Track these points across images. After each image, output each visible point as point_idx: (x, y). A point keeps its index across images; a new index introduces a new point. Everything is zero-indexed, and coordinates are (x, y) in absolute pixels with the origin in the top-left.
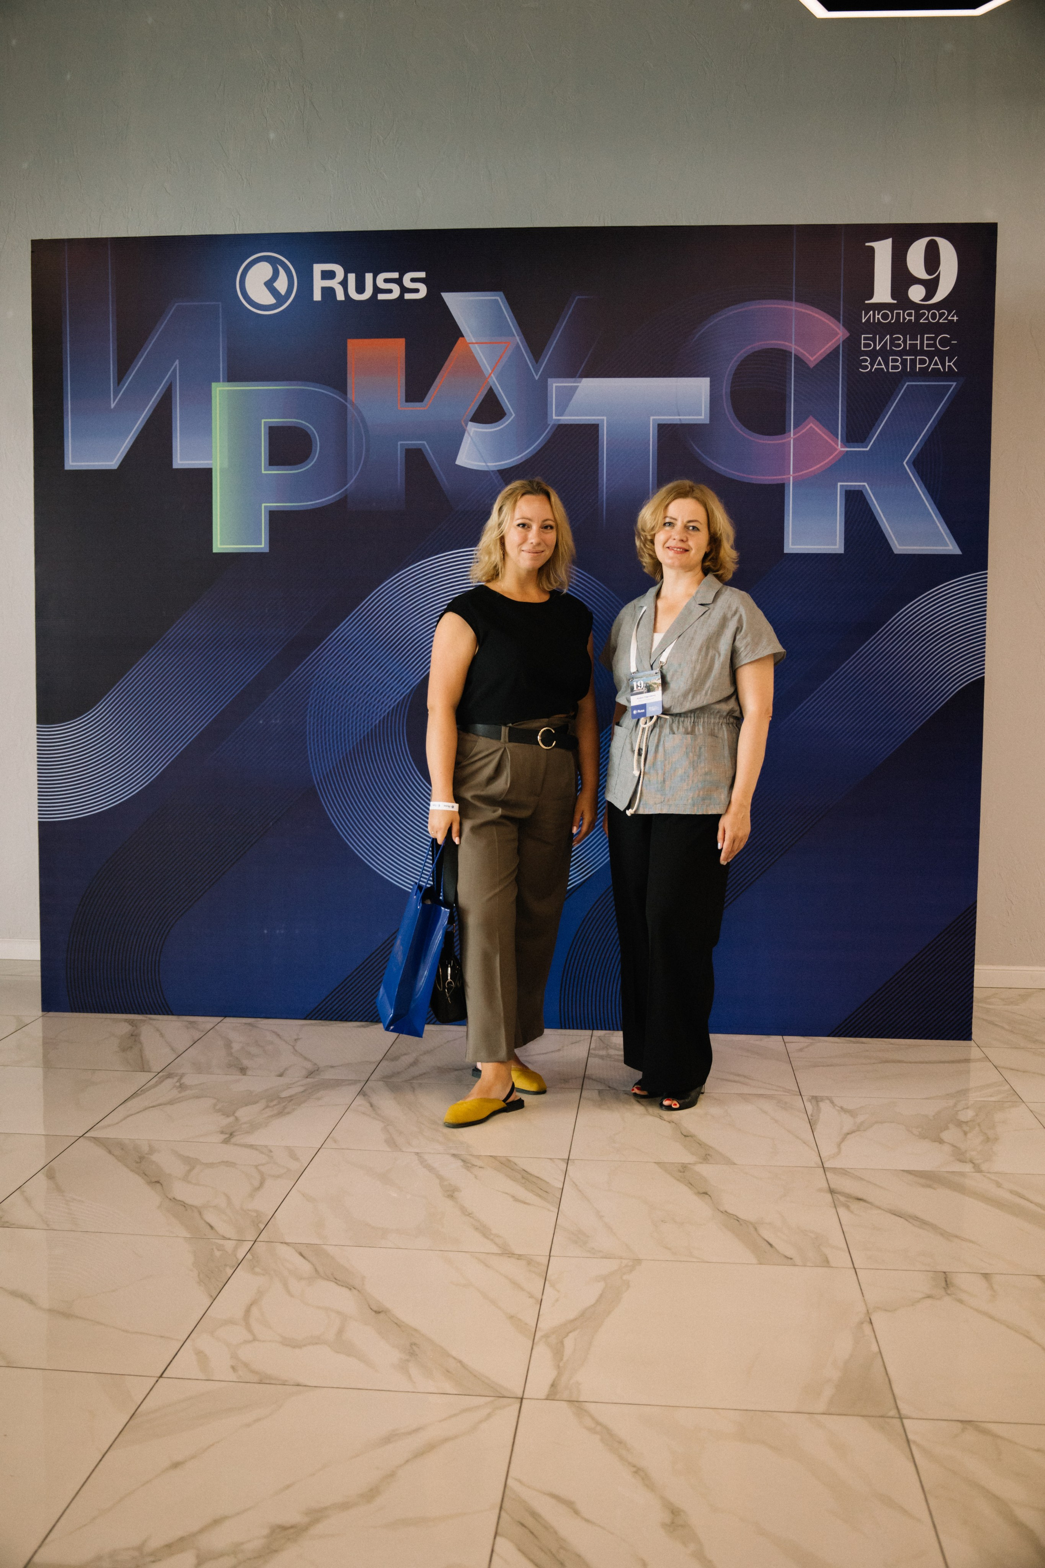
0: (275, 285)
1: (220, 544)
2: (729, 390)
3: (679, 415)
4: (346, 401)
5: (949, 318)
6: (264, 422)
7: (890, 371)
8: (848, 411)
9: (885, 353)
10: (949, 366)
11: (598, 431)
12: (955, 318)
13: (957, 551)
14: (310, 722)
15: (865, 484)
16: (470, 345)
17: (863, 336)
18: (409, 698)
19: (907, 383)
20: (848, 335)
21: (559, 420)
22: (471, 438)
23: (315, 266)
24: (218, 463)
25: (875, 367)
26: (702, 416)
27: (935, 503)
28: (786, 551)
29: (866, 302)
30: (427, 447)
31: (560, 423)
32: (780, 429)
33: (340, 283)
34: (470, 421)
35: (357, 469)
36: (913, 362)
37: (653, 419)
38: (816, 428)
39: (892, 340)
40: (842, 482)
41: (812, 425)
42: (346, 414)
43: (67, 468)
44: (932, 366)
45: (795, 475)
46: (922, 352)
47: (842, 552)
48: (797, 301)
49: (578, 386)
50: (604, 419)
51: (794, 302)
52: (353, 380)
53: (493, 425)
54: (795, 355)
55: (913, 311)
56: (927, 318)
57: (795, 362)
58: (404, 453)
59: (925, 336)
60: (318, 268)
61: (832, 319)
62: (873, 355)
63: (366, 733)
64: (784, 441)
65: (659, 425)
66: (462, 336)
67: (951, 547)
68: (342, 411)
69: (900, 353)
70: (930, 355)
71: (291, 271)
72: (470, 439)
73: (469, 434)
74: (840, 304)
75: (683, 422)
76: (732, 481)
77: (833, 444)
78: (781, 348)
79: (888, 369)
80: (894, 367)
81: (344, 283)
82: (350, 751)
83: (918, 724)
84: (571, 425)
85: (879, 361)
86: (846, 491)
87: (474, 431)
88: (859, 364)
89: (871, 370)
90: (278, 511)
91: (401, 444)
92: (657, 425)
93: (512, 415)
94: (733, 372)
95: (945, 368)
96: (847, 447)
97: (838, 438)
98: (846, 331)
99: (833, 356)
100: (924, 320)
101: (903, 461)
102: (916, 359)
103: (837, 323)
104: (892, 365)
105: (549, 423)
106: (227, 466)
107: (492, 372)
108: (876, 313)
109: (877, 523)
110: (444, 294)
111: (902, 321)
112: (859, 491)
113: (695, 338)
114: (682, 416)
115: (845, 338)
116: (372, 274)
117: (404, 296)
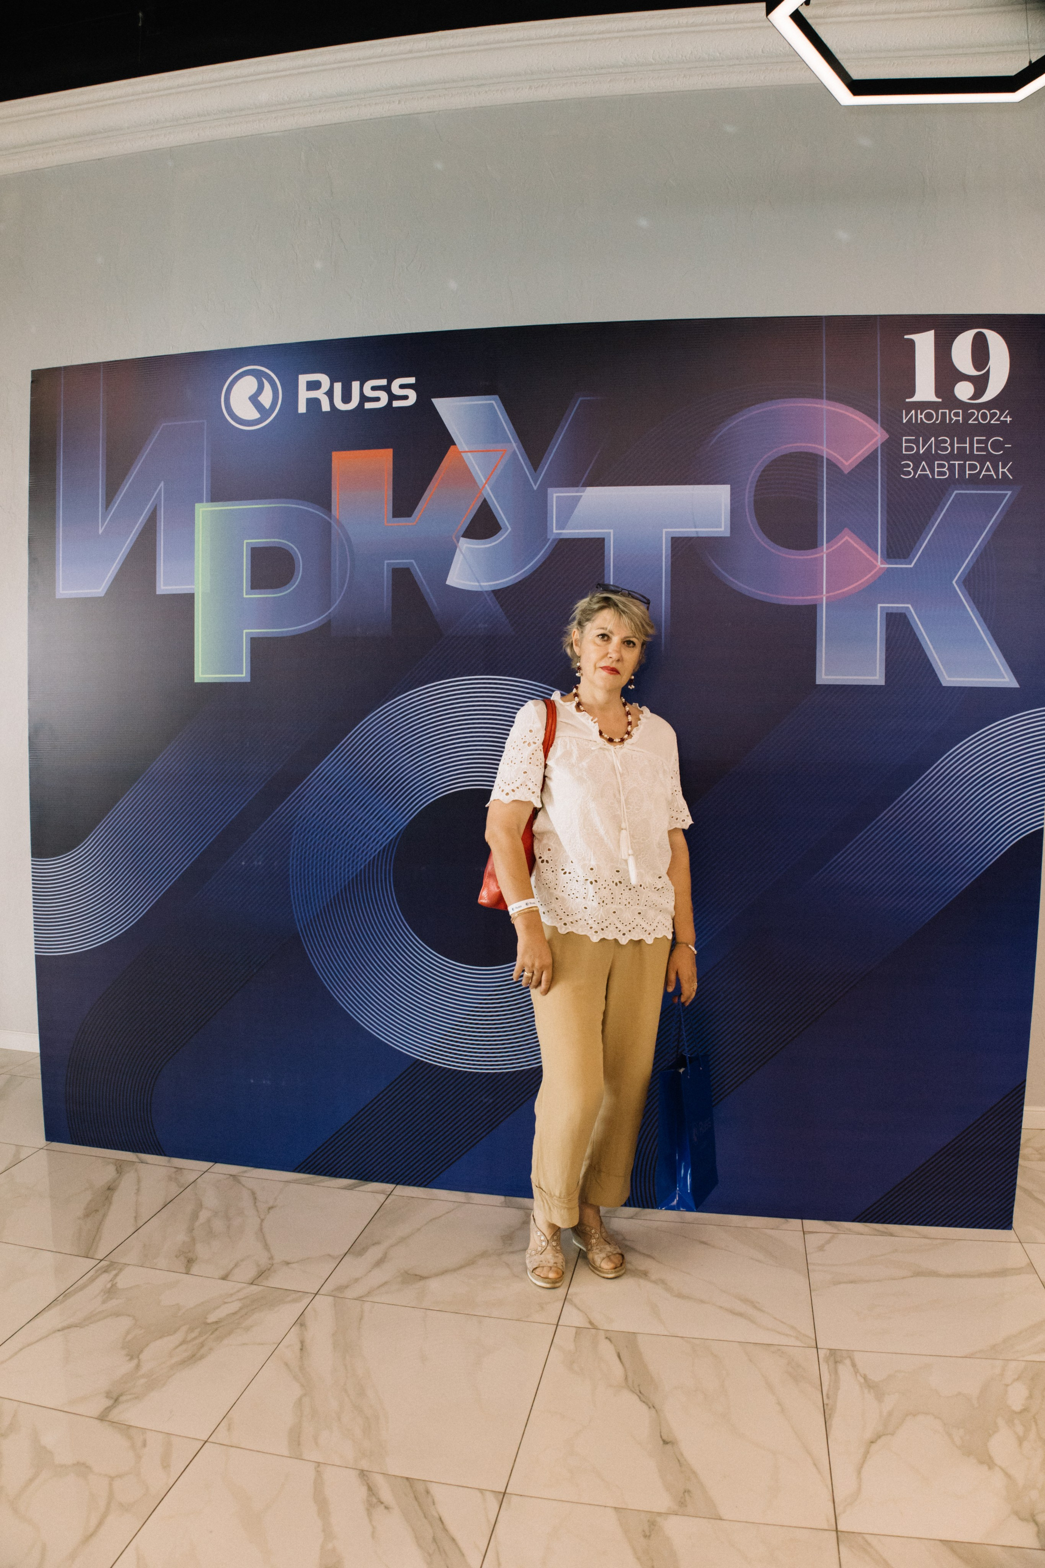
0: (260, 398)
1: (202, 674)
2: (752, 499)
3: (695, 528)
4: (330, 518)
5: (1002, 419)
6: (247, 543)
7: (936, 477)
8: (888, 522)
9: (930, 458)
10: (1003, 472)
11: (604, 545)
12: (1009, 419)
13: (1015, 684)
14: (293, 865)
15: (909, 606)
16: (463, 454)
17: (904, 438)
18: (395, 842)
19: (957, 492)
20: (887, 436)
21: (561, 533)
22: (463, 555)
23: (301, 377)
24: (200, 589)
25: (919, 472)
27: (989, 627)
28: (818, 682)
29: (907, 400)
30: (415, 564)
31: (561, 537)
32: (809, 541)
33: (326, 393)
34: (464, 536)
35: (342, 591)
36: (962, 468)
37: (666, 532)
38: (851, 542)
39: (938, 443)
40: (884, 603)
41: (847, 538)
42: (330, 533)
43: (58, 596)
44: (983, 473)
45: (828, 595)
47: (882, 683)
48: (828, 398)
49: (581, 496)
50: (610, 533)
51: (825, 400)
52: (337, 496)
53: (488, 540)
54: (827, 459)
55: (961, 411)
56: (977, 419)
57: (827, 468)
58: (391, 573)
59: (975, 438)
60: (303, 379)
61: (870, 420)
62: (916, 459)
63: (351, 878)
64: (816, 556)
65: (672, 538)
66: (453, 443)
67: (1007, 679)
68: (327, 528)
69: (947, 458)
70: (982, 460)
71: (276, 383)
72: (461, 556)
73: (461, 550)
74: (877, 403)
75: (700, 535)
76: (755, 601)
77: (872, 558)
78: (811, 451)
79: (933, 475)
80: (941, 473)
81: (330, 394)
82: (334, 897)
83: (967, 882)
84: (574, 539)
85: (923, 466)
86: (887, 614)
87: (467, 547)
88: (901, 469)
89: (914, 476)
90: (259, 638)
91: (388, 564)
92: (670, 539)
93: (508, 529)
94: (757, 479)
95: (997, 475)
96: (889, 564)
97: (877, 553)
98: (885, 433)
99: (871, 459)
100: (973, 421)
101: (952, 580)
102: (965, 464)
103: (874, 423)
104: (938, 471)
105: (549, 537)
106: (209, 590)
107: (486, 483)
108: (918, 413)
109: (923, 651)
110: (434, 400)
111: (948, 422)
112: (902, 613)
113: (713, 442)
114: (698, 528)
115: (884, 440)
116: (358, 383)
117: (392, 404)
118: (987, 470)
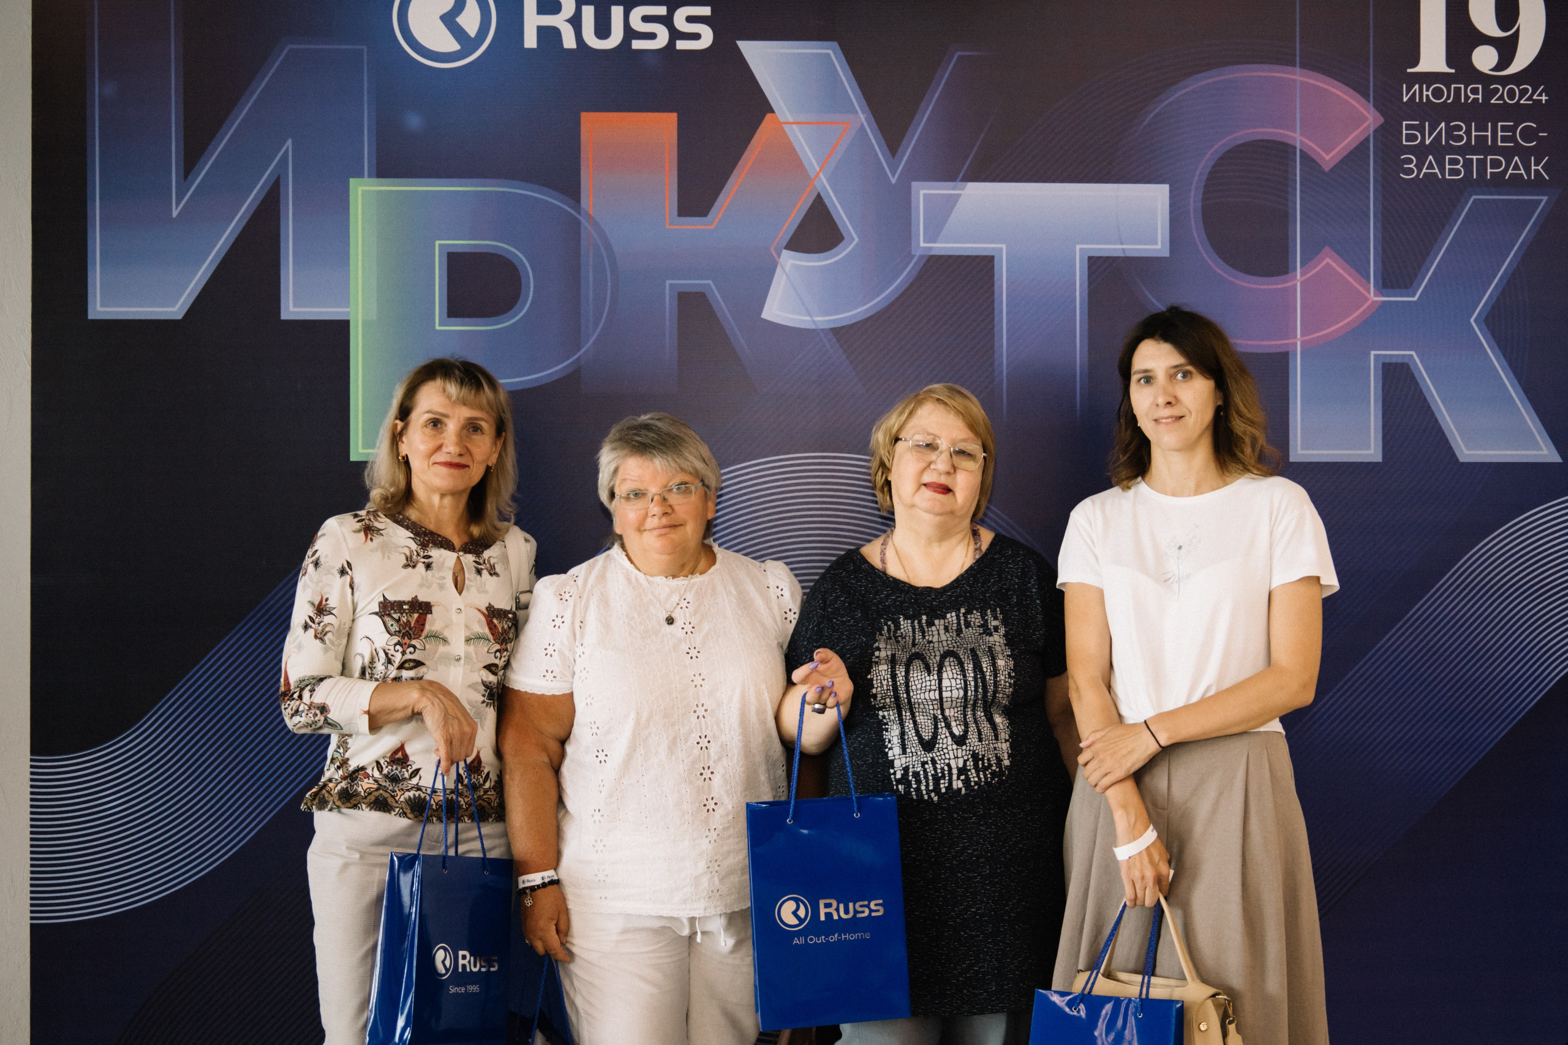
0: (460, 20)
1: (362, 447)
2: (1200, 204)
3: (1122, 244)
4: (579, 213)
5: (1535, 97)
6: (441, 245)
7: (1447, 177)
8: (1383, 238)
9: (1438, 150)
10: (1537, 171)
11: (993, 267)
12: (1544, 98)
13: (1556, 458)
15: (1412, 354)
16: (784, 125)
17: (1404, 123)
19: (1474, 197)
20: (1381, 120)
21: (930, 248)
22: (788, 277)
24: (360, 313)
25: (1424, 170)
26: (1158, 245)
27: (1519, 382)
28: (1292, 459)
29: (1409, 70)
30: (714, 288)
31: (931, 254)
32: (1280, 266)
33: (566, 21)
34: (787, 247)
35: (596, 325)
36: (1482, 164)
37: (1081, 250)
38: (1334, 265)
39: (1450, 130)
40: (1379, 350)
41: (1329, 261)
42: (578, 233)
43: (91, 316)
44: (1510, 171)
45: (1303, 338)
47: (1379, 458)
48: (1303, 66)
49: (960, 195)
50: (1001, 249)
51: (1298, 69)
52: (590, 179)
53: (822, 254)
54: (1301, 150)
55: (1480, 86)
56: (1501, 98)
57: (1301, 164)
58: (675, 299)
59: (1500, 124)
61: (1358, 96)
62: (1421, 152)
64: (1285, 285)
65: (1090, 258)
66: (772, 111)
67: (1545, 452)
68: (573, 228)
69: (1460, 151)
70: (1508, 154)
72: (785, 277)
73: (784, 271)
74: (1368, 74)
75: (1129, 254)
77: (1361, 289)
78: (1279, 139)
79: (1443, 175)
80: (1453, 172)
83: (1503, 730)
84: (951, 257)
85: (1430, 160)
86: (1384, 364)
87: (790, 264)
88: (1399, 165)
89: (1418, 175)
91: (671, 285)
92: (1087, 258)
93: (853, 239)
94: (1205, 177)
95: (1529, 175)
96: (1383, 296)
97: (1370, 283)
98: (1378, 114)
99: (1359, 152)
100: (1496, 100)
101: (1471, 317)
102: (1485, 159)
103: (1363, 100)
104: (1449, 169)
105: (913, 253)
106: (375, 318)
107: (820, 171)
108: (1423, 88)
109: (1433, 414)
110: (741, 44)
111: (1463, 101)
112: (1403, 364)
113: (1146, 123)
114: (1125, 244)
115: (1378, 125)
116: (621, 8)
117: (675, 45)
118: (1515, 168)
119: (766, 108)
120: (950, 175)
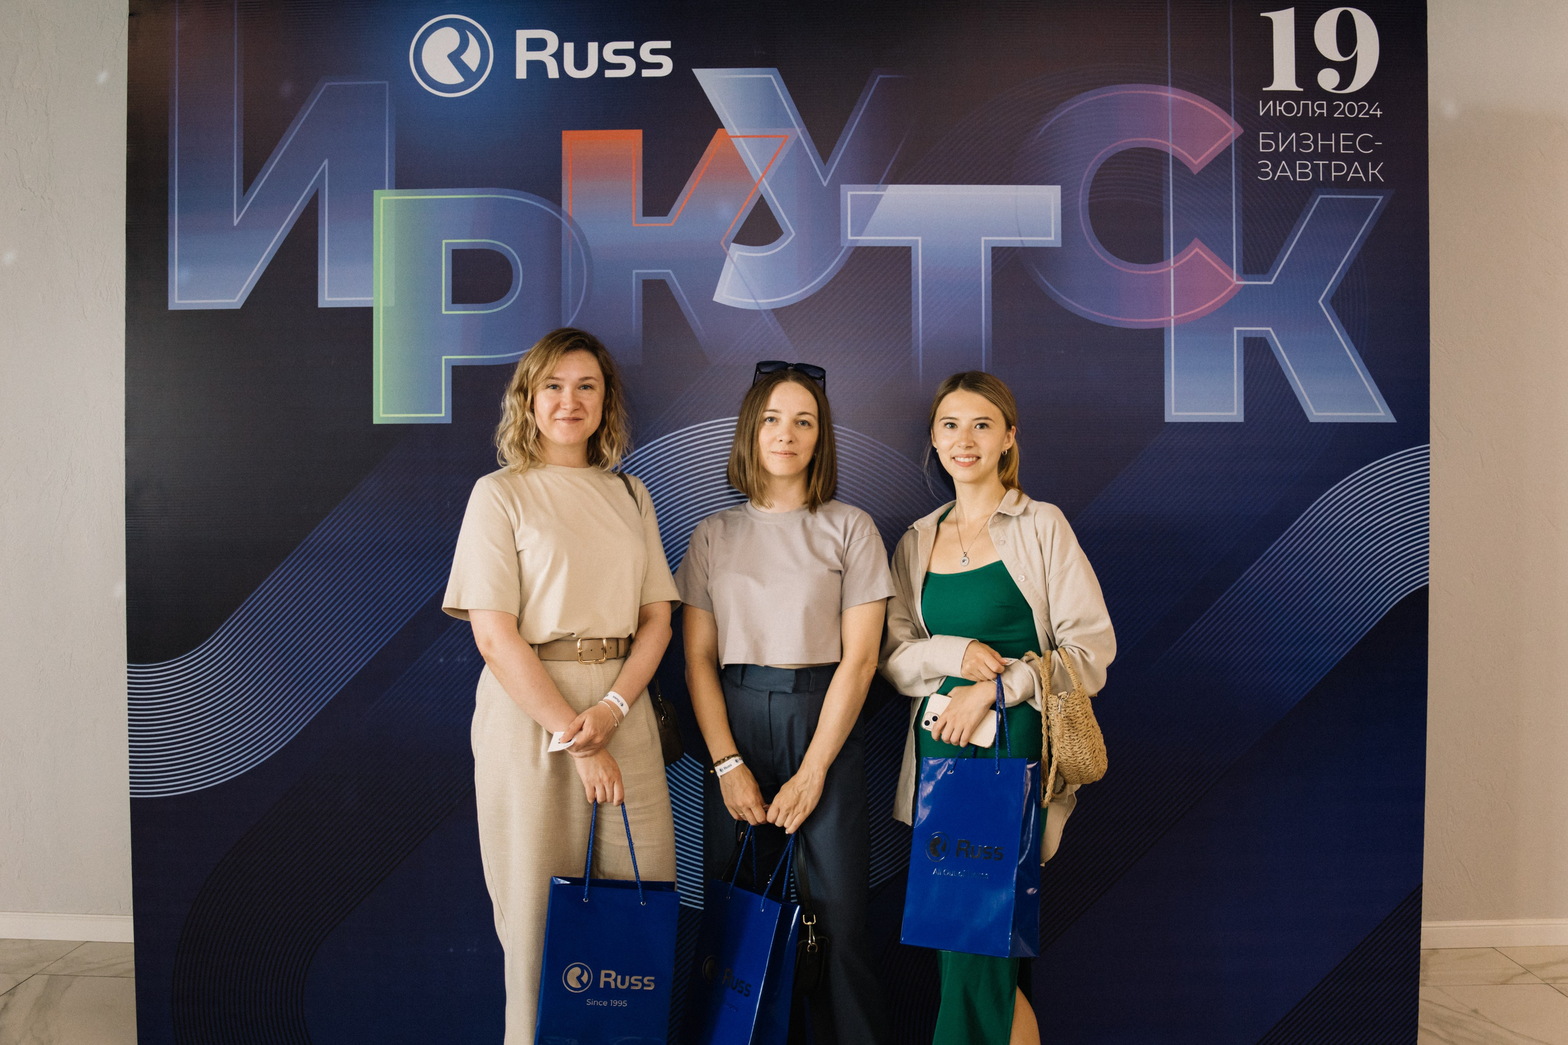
0: (464, 57)
1: (383, 413)
2: (1087, 202)
3: (1020, 236)
4: (561, 215)
5: (1371, 112)
6: (446, 244)
7: (1298, 179)
8: (1244, 231)
9: (1290, 157)
10: (1373, 175)
11: (911, 255)
12: (1379, 113)
13: (1392, 419)
15: (1270, 329)
16: (732, 139)
17: (1261, 133)
19: (1321, 196)
20: (1241, 131)
21: (858, 240)
22: (735, 265)
23: (518, 32)
24: (381, 302)
25: (1278, 174)
26: (1051, 237)
27: (1360, 354)
28: (1167, 420)
29: (1264, 89)
30: (674, 277)
31: (858, 245)
32: (1155, 254)
33: (550, 56)
34: (736, 241)
35: (574, 308)
36: (1327, 168)
37: (985, 241)
38: (1202, 254)
39: (1299, 139)
40: (1239, 326)
41: (1197, 250)
42: (559, 233)
43: (171, 307)
44: (1351, 175)
45: (1177, 316)
46: (1338, 156)
47: (1241, 419)
48: (1173, 85)
49: (881, 196)
50: (917, 241)
51: (1170, 88)
52: (569, 186)
53: (764, 247)
54: (1173, 157)
55: (1325, 103)
56: (1343, 112)
57: (1173, 169)
58: (641, 286)
59: (1342, 134)
60: (522, 36)
61: (1222, 111)
62: (1276, 158)
64: (1161, 271)
65: (993, 249)
66: (723, 127)
67: (1382, 413)
68: (555, 228)
69: (1311, 157)
70: (1349, 160)
71: (484, 38)
72: (733, 265)
73: (731, 259)
74: (1230, 92)
75: (1027, 245)
77: (1226, 275)
78: (1155, 147)
79: (1294, 177)
80: (1303, 175)
81: (559, 56)
83: (1344, 650)
84: (874, 248)
85: (1284, 165)
86: (1245, 338)
87: (740, 255)
88: (1258, 170)
89: (1273, 178)
90: (464, 367)
91: (637, 274)
92: (990, 249)
93: (790, 234)
94: (1091, 179)
95: (1367, 178)
96: (1245, 280)
97: (1232, 269)
98: (1239, 127)
99: (1222, 158)
100: (1338, 114)
101: (1319, 299)
102: (1330, 164)
103: (1226, 114)
104: (1299, 172)
105: (842, 245)
106: (393, 305)
107: (763, 176)
108: (1276, 104)
109: (1287, 381)
110: (695, 71)
111: (1310, 115)
112: (1261, 338)
113: (1040, 134)
114: (1024, 236)
115: (1237, 137)
116: (596, 44)
117: (640, 73)
118: (1355, 172)
119: (715, 123)
120: (873, 178)
